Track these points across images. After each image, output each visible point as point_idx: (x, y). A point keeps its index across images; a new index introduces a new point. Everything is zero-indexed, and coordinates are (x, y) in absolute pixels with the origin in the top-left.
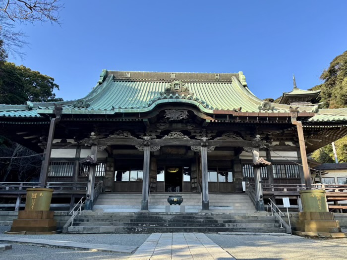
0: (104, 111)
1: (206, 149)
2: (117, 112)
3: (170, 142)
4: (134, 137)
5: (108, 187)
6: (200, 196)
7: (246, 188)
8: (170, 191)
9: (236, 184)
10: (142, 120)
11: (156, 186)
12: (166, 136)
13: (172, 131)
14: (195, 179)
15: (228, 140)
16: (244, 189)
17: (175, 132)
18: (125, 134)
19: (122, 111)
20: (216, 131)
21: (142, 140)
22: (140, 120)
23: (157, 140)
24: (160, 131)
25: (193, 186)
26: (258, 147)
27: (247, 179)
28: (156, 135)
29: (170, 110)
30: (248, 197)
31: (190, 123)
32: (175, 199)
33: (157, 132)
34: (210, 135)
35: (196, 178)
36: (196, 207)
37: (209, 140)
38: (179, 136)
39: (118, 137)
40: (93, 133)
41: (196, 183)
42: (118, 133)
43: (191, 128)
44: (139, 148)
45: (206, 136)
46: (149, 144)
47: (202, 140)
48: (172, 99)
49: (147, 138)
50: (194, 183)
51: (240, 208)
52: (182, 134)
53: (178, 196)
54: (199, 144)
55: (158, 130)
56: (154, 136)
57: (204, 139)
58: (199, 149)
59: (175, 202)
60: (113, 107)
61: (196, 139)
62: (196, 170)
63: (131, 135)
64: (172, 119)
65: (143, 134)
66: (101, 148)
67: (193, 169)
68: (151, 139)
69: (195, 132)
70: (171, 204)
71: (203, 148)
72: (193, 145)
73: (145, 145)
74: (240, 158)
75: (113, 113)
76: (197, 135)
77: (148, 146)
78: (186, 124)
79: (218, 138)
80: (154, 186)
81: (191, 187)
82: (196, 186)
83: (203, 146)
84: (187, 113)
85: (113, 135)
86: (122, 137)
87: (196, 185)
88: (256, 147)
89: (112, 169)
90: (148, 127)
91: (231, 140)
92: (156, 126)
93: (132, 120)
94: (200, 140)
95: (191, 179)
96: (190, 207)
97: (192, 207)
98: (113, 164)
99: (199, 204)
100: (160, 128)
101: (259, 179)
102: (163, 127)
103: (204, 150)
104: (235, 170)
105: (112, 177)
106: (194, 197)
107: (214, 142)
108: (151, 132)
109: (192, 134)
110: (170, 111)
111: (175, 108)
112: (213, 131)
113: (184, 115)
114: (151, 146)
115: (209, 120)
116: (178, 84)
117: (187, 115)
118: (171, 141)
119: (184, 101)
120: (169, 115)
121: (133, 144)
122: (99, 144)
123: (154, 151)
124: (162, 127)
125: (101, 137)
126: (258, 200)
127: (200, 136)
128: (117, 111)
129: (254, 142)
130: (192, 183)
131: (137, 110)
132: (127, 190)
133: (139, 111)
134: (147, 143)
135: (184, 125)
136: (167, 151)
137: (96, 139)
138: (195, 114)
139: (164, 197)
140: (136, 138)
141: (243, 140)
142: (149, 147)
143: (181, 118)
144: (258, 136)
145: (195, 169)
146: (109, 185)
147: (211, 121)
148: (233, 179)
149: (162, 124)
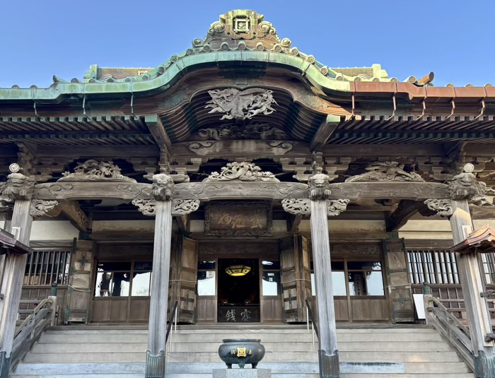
0: (29, 92)
1: (323, 205)
2: (67, 92)
3: (226, 190)
4: (127, 179)
5: (77, 312)
6: (307, 334)
7: (429, 310)
8: (230, 321)
9: (394, 300)
10: (143, 119)
11: (196, 309)
12: (215, 173)
13: (231, 162)
14: (293, 291)
15: (381, 181)
16: (421, 314)
17: (239, 162)
18: (104, 169)
19: (80, 89)
20: (349, 160)
21: (150, 186)
22: (137, 118)
23: (192, 186)
24: (198, 161)
25: (287, 308)
26: (467, 198)
27: (428, 289)
28: (188, 173)
29: (222, 89)
30: (438, 337)
31: (278, 140)
32: (242, 351)
33: (190, 164)
34: (335, 169)
35: (295, 287)
36: (301, 366)
37: (331, 182)
38: (249, 173)
39: (87, 177)
40: (14, 167)
41: (295, 298)
42: (85, 166)
43: (281, 151)
44: (142, 207)
45: (324, 172)
46: (169, 193)
47: (313, 182)
48: (227, 53)
49: (162, 178)
50: (291, 299)
51: (423, 369)
52: (258, 168)
53: (248, 341)
54: (306, 195)
55: (193, 160)
56: (182, 174)
57: (320, 178)
58: (304, 207)
59: (241, 358)
60: (55, 79)
61: (296, 181)
62: (294, 268)
63: (122, 173)
64: (229, 117)
65: (154, 169)
66: (40, 207)
67: (285, 264)
68: (176, 183)
69: (292, 163)
70: (229, 365)
71: (317, 203)
72: (289, 197)
73: (159, 198)
74: (401, 236)
75: (53, 95)
76: (297, 169)
77: (168, 199)
78: (268, 143)
79: (357, 177)
80: (190, 307)
81: (283, 308)
82: (294, 307)
83: (315, 198)
84: (271, 97)
85: (72, 171)
86: (98, 177)
87: (294, 305)
88: (462, 198)
89: (88, 267)
90: (164, 150)
91: (390, 180)
92: (187, 148)
93: (113, 118)
94: (306, 182)
95: (281, 289)
96: (282, 367)
97: (288, 367)
98: (89, 255)
99: (308, 357)
100: (199, 152)
101: (477, 287)
102: (207, 150)
103: (320, 209)
104: (391, 267)
105: (87, 286)
106: (293, 338)
107: (346, 187)
108: (174, 163)
109: (285, 168)
110: (223, 94)
111: (237, 83)
112: (343, 160)
113: (265, 105)
114: (176, 201)
115: (335, 115)
116: (244, 17)
117: (273, 105)
118: (229, 187)
119: (262, 56)
120: (221, 104)
121: (125, 197)
122: (35, 197)
123: (184, 213)
124: (205, 152)
125: (41, 179)
126: (481, 348)
127: (307, 172)
128: (65, 89)
129: (455, 185)
130: (285, 300)
131: (124, 87)
132: (123, 318)
133: (130, 88)
134: (163, 191)
135: (264, 145)
136: (221, 221)
137: (23, 182)
138: (295, 99)
139: (212, 338)
140: (135, 181)
141: (425, 182)
142: (170, 203)
143: (255, 112)
144: (469, 167)
145: (290, 266)
146: (79, 306)
147: (343, 118)
148: (386, 290)
149: (204, 144)
